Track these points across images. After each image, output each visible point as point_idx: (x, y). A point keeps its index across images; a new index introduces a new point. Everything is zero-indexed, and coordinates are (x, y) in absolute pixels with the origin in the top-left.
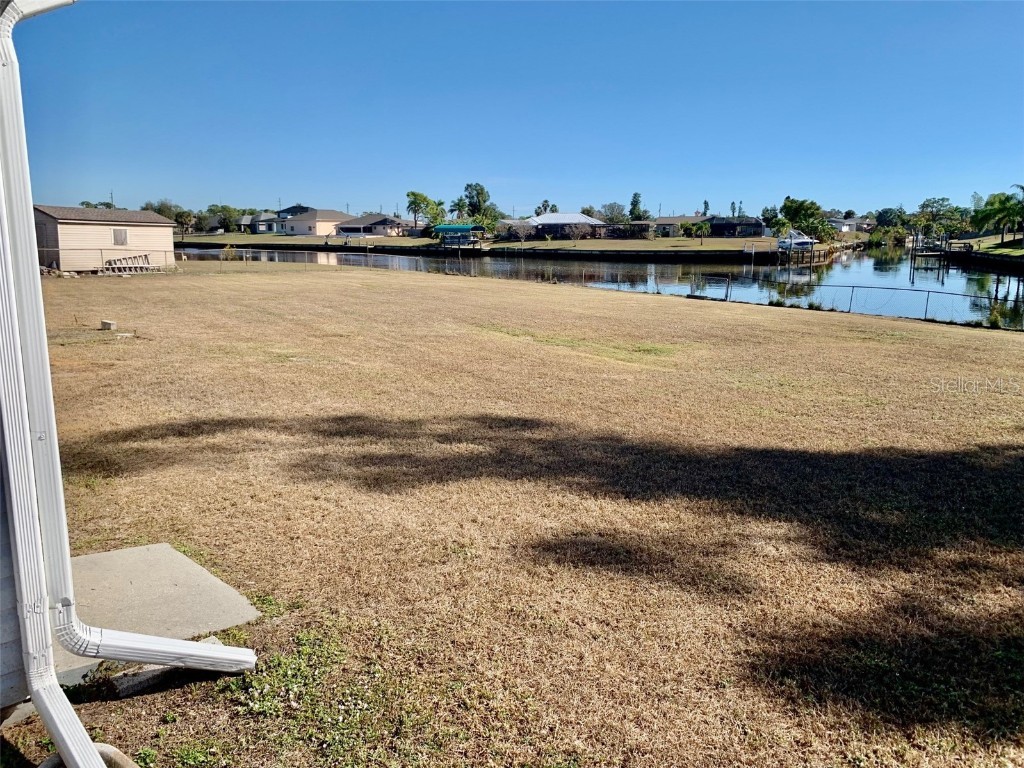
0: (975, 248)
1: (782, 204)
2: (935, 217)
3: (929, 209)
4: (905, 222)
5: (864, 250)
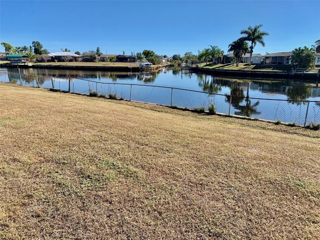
0: (199, 66)
1: (143, 52)
2: (188, 58)
3: (187, 55)
4: (181, 59)
5: (169, 67)
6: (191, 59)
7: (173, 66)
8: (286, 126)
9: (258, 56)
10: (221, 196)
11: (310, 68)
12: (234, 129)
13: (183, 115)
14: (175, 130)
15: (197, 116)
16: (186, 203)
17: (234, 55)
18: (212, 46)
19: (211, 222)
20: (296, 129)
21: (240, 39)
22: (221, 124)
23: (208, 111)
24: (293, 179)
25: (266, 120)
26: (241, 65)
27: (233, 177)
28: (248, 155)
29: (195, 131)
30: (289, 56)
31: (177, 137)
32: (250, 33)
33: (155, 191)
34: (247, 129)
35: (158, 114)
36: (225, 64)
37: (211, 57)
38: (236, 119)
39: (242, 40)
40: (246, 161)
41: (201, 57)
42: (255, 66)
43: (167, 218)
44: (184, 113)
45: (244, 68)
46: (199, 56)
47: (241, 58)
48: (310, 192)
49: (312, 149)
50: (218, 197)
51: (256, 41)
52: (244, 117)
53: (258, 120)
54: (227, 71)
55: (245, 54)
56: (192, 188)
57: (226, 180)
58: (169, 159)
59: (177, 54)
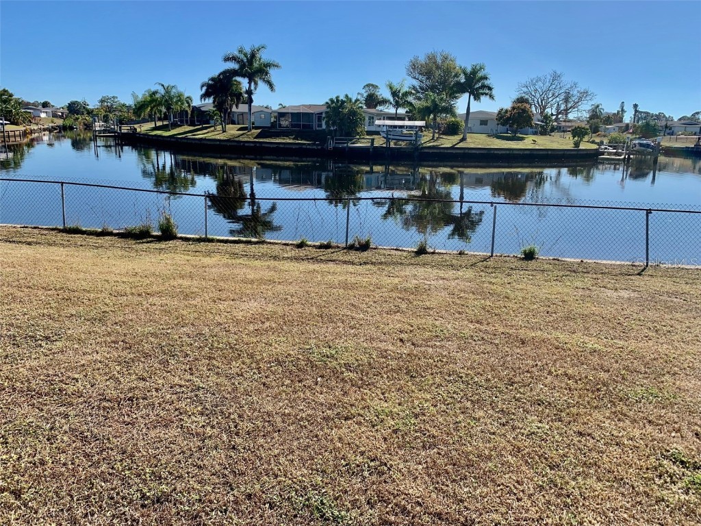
0: (138, 130)
2: (110, 109)
3: (105, 104)
4: (90, 112)
5: (60, 132)
6: (116, 113)
7: (71, 128)
8: (316, 248)
9: (265, 111)
10: (177, 413)
11: (358, 137)
12: (214, 266)
13: (97, 248)
14: (71, 285)
15: (134, 246)
16: (90, 450)
17: (214, 107)
18: (163, 85)
19: (148, 475)
20: (332, 253)
21: (224, 73)
22: (189, 258)
23: (159, 233)
24: (319, 347)
25: (279, 242)
26: (232, 129)
27: (205, 369)
28: (240, 315)
29: (124, 282)
30: (321, 113)
31: (78, 302)
32: (242, 61)
33: (7, 443)
34: (243, 263)
35: (25, 250)
36: (199, 127)
37: (164, 110)
38: (222, 244)
39: (227, 76)
40: (233, 330)
41: (140, 107)
42: (259, 131)
43: (35, 499)
44: (100, 241)
45: (239, 136)
46: (135, 105)
47: (229, 114)
48: (345, 364)
49: (353, 286)
50: (169, 418)
51: (256, 79)
52: (237, 239)
53: (266, 242)
54: (202, 142)
55: (237, 107)
56: (108, 412)
57: (189, 377)
58: (51, 357)
59: (79, 101)
